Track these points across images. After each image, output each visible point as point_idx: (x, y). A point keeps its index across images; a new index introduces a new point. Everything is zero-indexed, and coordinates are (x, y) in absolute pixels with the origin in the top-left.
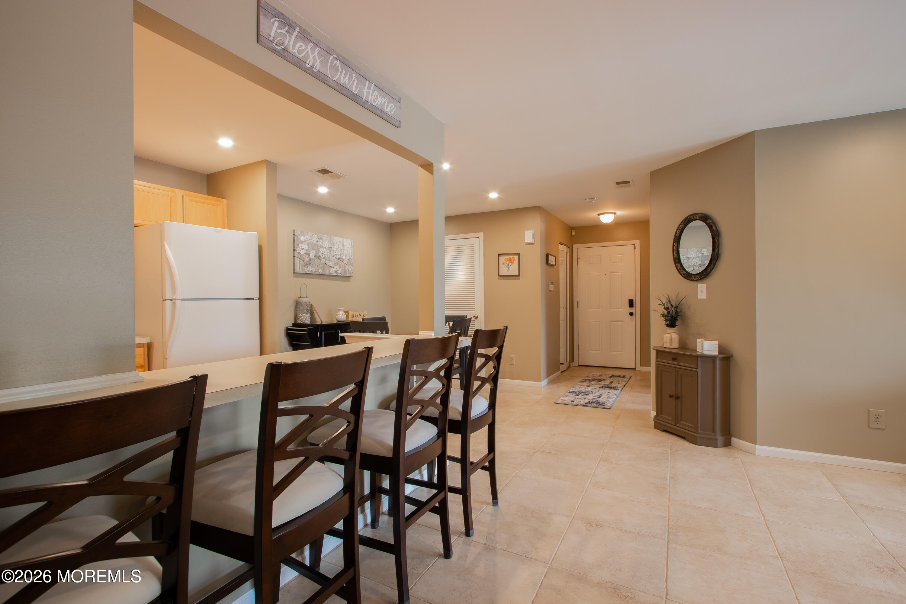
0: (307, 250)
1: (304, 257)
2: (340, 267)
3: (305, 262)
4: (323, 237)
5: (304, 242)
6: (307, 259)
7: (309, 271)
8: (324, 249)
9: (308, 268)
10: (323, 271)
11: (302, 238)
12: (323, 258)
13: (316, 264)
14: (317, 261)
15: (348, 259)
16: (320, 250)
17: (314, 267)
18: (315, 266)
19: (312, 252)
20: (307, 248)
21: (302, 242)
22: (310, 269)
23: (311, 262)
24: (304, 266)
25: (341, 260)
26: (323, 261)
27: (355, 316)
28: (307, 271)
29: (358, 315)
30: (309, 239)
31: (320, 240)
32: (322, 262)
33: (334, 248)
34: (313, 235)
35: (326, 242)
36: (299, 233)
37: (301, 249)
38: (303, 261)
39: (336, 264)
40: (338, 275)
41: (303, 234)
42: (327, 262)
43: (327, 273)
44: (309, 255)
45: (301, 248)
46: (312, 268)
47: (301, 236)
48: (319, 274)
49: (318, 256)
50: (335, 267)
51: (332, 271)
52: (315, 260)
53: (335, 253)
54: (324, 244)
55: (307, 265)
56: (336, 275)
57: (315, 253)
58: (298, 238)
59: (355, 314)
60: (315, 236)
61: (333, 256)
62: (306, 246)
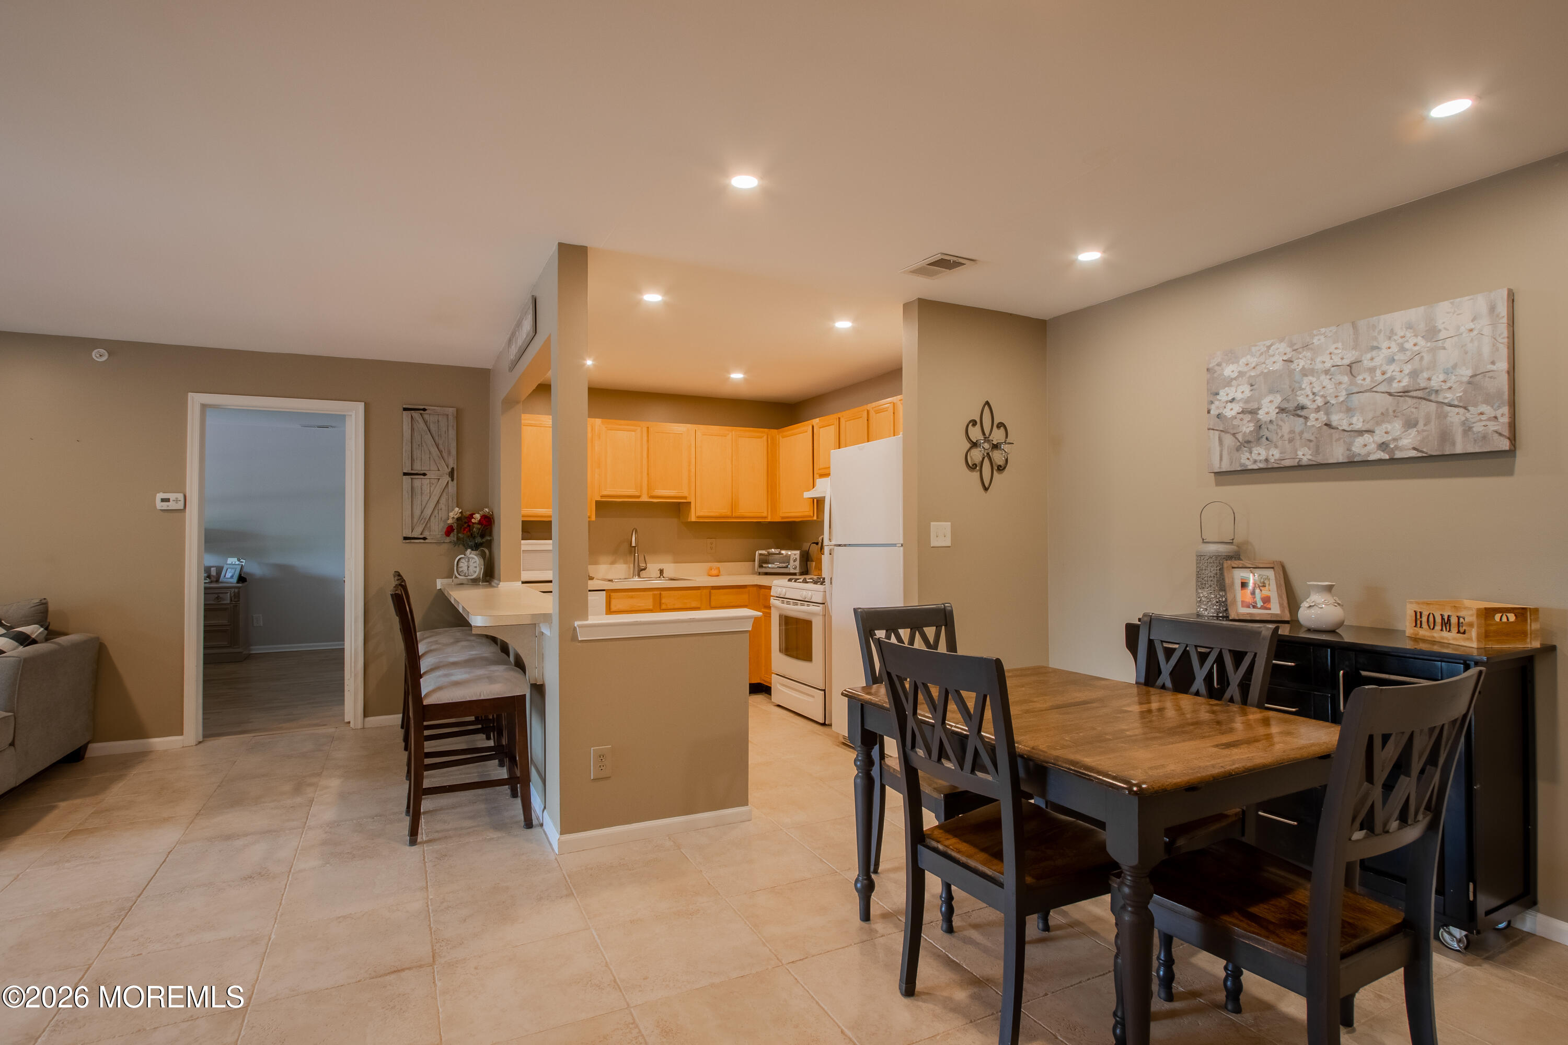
0: (1247, 401)
1: (1235, 422)
2: (1410, 424)
3: (1240, 437)
4: (1317, 338)
5: (1235, 379)
6: (1247, 427)
7: (1255, 461)
8: (1323, 377)
9: (1251, 453)
10: (1317, 450)
11: (1230, 370)
12: (1318, 409)
13: (1282, 436)
14: (1289, 424)
15: (1465, 379)
16: (1303, 387)
17: (1276, 447)
18: (1280, 443)
19: (1265, 402)
20: (1248, 393)
21: (1228, 382)
22: (1259, 455)
23: (1264, 432)
24: (1238, 449)
25: (1419, 394)
26: (1316, 419)
27: (1424, 619)
28: (1247, 462)
29: (1438, 619)
30: (1253, 365)
31: (1300, 353)
32: (1309, 424)
33: (1372, 359)
34: (1269, 347)
35: (1332, 349)
36: (1219, 360)
37: (1227, 402)
38: (1234, 435)
39: (1384, 417)
40: (1395, 457)
41: (1232, 357)
42: (1335, 419)
43: (1338, 454)
44: (1253, 412)
45: (1225, 398)
46: (1267, 449)
47: (1224, 365)
48: (1299, 467)
49: (1291, 406)
50: (1379, 431)
51: (1366, 447)
52: (1281, 423)
53: (1379, 377)
54: (1319, 359)
55: (1246, 444)
56: (1387, 457)
57: (1278, 399)
58: (1215, 375)
59: (1425, 614)
60: (1282, 347)
61: (1370, 390)
62: (1246, 388)
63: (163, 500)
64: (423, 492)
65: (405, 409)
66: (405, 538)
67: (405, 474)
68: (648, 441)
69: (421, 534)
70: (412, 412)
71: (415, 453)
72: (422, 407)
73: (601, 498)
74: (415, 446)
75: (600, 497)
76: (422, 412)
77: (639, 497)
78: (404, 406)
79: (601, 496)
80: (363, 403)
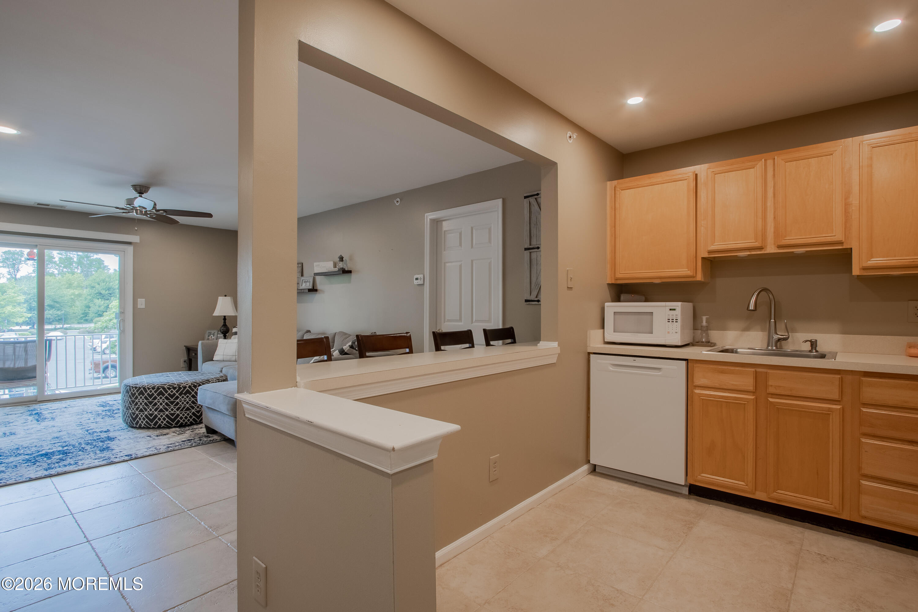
63: (417, 279)
64: (538, 262)
65: (525, 197)
66: (527, 301)
67: (526, 249)
68: (774, 175)
69: (536, 297)
70: (530, 198)
71: (532, 231)
72: (536, 193)
73: (709, 255)
74: (532, 225)
75: (707, 254)
76: (536, 197)
77: (761, 248)
78: (525, 195)
79: (708, 252)
80: (501, 199)
